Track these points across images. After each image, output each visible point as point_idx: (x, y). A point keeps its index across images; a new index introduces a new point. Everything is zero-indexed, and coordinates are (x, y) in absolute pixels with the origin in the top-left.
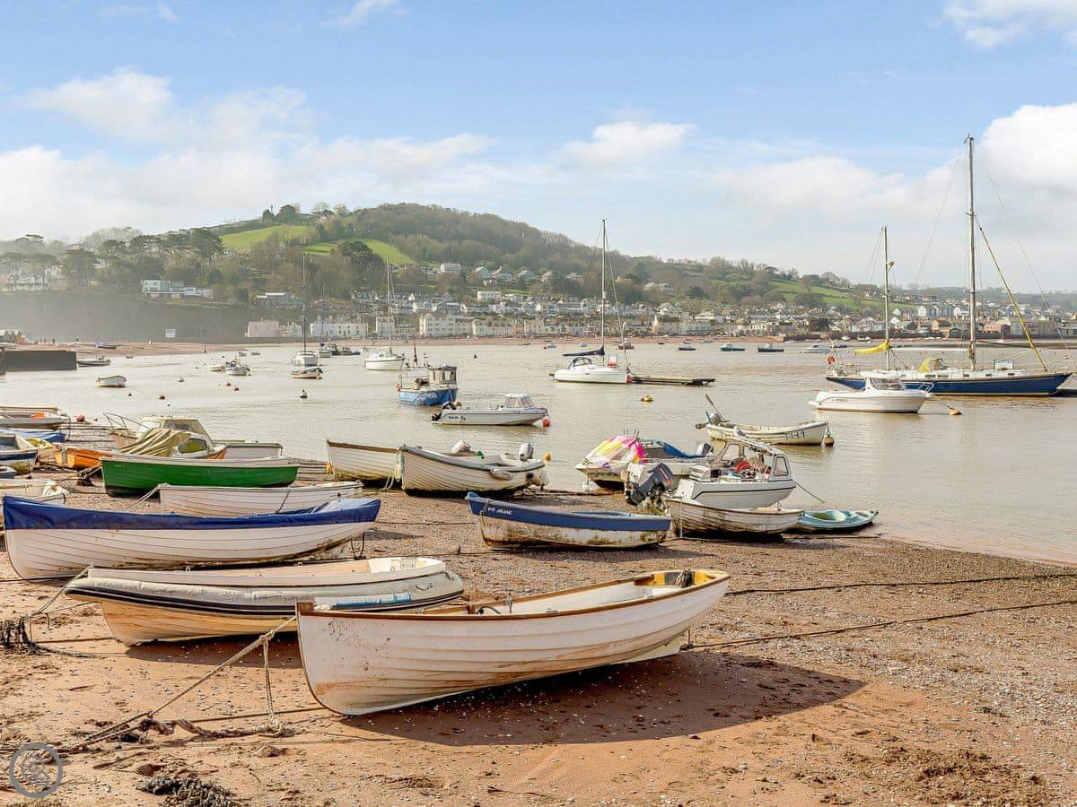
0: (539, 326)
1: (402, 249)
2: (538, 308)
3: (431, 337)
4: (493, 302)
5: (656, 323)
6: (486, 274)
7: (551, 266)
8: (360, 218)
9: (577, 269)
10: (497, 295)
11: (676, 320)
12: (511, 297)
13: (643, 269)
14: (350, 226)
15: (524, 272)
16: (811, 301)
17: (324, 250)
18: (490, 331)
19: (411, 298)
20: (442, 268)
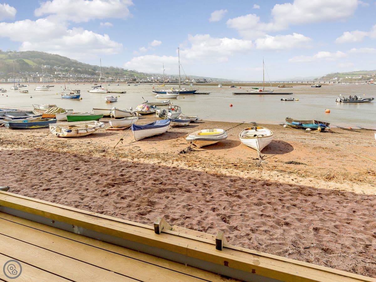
0: (72, 80)
1: (33, 61)
2: (71, 76)
3: (43, 82)
4: (59, 74)
5: (99, 79)
6: (57, 68)
7: (73, 67)
8: (21, 54)
9: (80, 67)
10: (60, 73)
11: (104, 79)
12: (64, 73)
13: (95, 68)
14: (18, 55)
15: (67, 68)
17: (11, 61)
18: (59, 81)
19: (37, 73)
20: (45, 66)
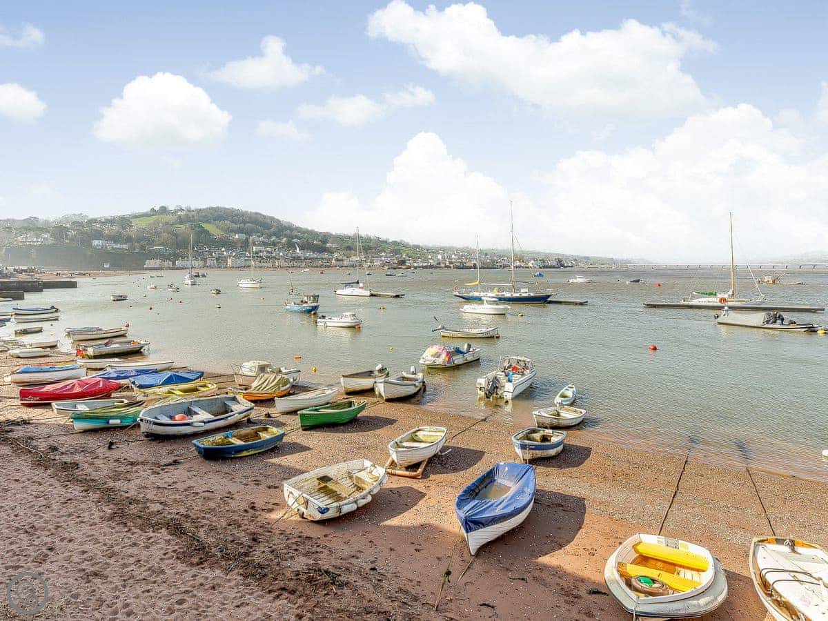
0: (282, 263)
1: (218, 227)
2: (281, 254)
3: (233, 268)
4: (261, 251)
5: (333, 261)
6: (257, 239)
7: (286, 236)
8: (198, 213)
9: (297, 237)
10: (262, 248)
11: (342, 260)
12: (268, 249)
13: (325, 238)
14: (193, 216)
15: (274, 238)
16: (396, 252)
17: (182, 228)
18: (260, 265)
19: (223, 249)
20: (237, 236)
